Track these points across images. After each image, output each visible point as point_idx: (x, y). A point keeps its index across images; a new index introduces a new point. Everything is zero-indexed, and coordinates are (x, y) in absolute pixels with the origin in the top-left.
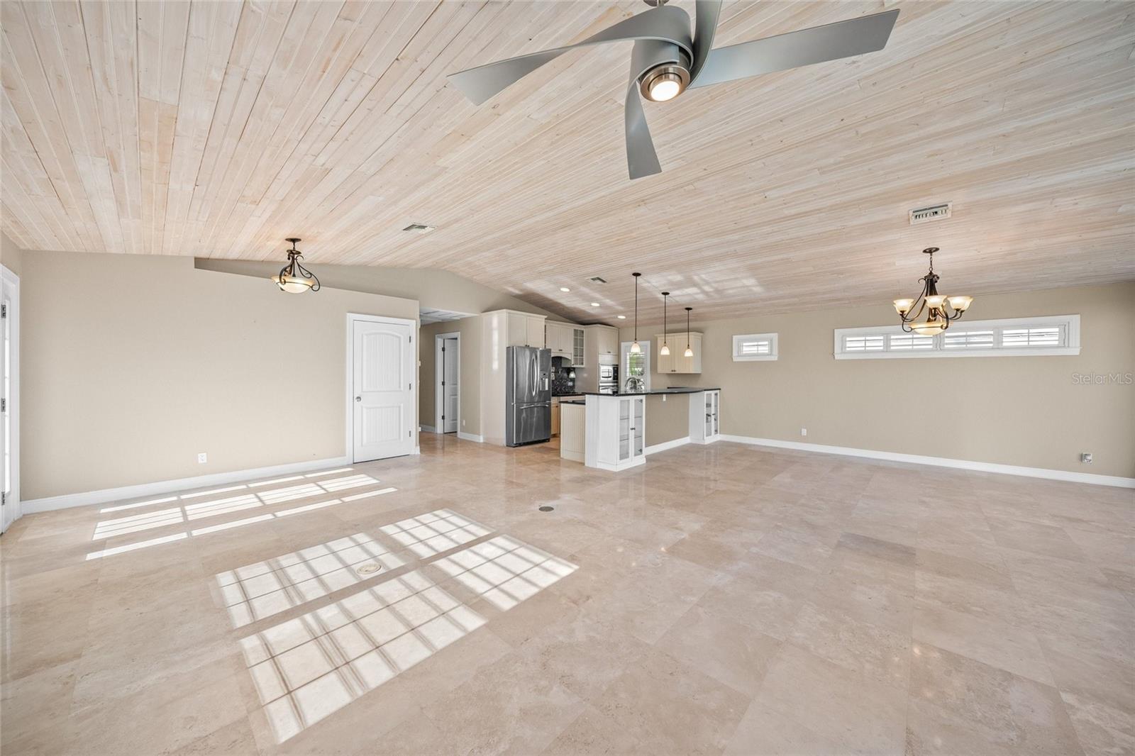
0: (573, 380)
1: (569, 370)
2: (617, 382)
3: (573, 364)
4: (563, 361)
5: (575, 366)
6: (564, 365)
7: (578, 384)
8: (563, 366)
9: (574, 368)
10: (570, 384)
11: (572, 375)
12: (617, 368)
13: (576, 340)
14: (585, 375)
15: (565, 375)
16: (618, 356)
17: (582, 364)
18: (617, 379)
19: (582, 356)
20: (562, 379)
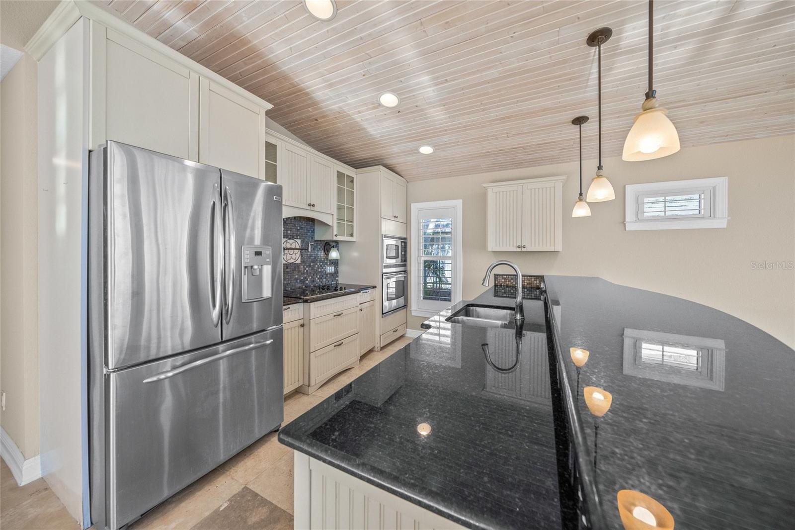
0: (335, 263)
1: (328, 246)
2: (405, 265)
3: (334, 234)
4: (318, 229)
5: (339, 238)
6: (320, 235)
7: (342, 269)
8: (317, 237)
9: (337, 242)
10: (330, 269)
11: (334, 254)
12: (405, 243)
13: (340, 191)
14: (355, 254)
15: (321, 254)
16: (407, 224)
17: (352, 235)
18: (405, 261)
19: (352, 222)
20: (314, 261)
